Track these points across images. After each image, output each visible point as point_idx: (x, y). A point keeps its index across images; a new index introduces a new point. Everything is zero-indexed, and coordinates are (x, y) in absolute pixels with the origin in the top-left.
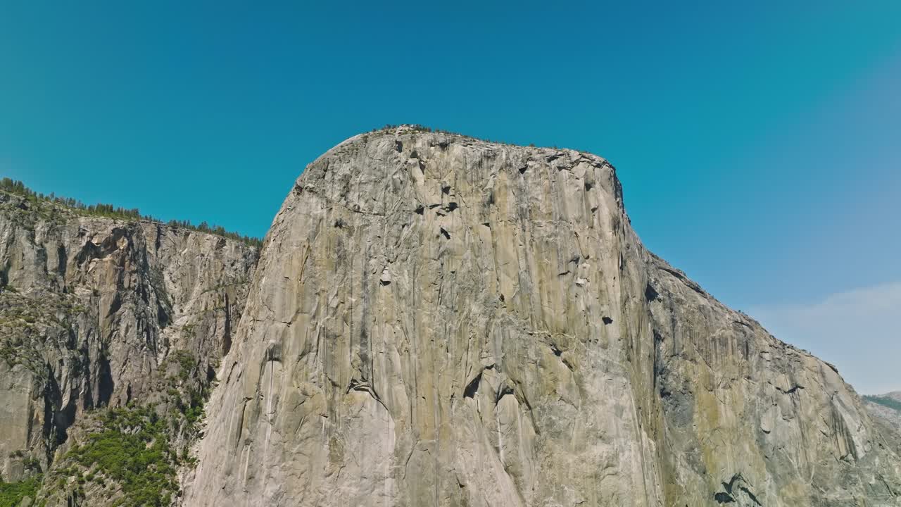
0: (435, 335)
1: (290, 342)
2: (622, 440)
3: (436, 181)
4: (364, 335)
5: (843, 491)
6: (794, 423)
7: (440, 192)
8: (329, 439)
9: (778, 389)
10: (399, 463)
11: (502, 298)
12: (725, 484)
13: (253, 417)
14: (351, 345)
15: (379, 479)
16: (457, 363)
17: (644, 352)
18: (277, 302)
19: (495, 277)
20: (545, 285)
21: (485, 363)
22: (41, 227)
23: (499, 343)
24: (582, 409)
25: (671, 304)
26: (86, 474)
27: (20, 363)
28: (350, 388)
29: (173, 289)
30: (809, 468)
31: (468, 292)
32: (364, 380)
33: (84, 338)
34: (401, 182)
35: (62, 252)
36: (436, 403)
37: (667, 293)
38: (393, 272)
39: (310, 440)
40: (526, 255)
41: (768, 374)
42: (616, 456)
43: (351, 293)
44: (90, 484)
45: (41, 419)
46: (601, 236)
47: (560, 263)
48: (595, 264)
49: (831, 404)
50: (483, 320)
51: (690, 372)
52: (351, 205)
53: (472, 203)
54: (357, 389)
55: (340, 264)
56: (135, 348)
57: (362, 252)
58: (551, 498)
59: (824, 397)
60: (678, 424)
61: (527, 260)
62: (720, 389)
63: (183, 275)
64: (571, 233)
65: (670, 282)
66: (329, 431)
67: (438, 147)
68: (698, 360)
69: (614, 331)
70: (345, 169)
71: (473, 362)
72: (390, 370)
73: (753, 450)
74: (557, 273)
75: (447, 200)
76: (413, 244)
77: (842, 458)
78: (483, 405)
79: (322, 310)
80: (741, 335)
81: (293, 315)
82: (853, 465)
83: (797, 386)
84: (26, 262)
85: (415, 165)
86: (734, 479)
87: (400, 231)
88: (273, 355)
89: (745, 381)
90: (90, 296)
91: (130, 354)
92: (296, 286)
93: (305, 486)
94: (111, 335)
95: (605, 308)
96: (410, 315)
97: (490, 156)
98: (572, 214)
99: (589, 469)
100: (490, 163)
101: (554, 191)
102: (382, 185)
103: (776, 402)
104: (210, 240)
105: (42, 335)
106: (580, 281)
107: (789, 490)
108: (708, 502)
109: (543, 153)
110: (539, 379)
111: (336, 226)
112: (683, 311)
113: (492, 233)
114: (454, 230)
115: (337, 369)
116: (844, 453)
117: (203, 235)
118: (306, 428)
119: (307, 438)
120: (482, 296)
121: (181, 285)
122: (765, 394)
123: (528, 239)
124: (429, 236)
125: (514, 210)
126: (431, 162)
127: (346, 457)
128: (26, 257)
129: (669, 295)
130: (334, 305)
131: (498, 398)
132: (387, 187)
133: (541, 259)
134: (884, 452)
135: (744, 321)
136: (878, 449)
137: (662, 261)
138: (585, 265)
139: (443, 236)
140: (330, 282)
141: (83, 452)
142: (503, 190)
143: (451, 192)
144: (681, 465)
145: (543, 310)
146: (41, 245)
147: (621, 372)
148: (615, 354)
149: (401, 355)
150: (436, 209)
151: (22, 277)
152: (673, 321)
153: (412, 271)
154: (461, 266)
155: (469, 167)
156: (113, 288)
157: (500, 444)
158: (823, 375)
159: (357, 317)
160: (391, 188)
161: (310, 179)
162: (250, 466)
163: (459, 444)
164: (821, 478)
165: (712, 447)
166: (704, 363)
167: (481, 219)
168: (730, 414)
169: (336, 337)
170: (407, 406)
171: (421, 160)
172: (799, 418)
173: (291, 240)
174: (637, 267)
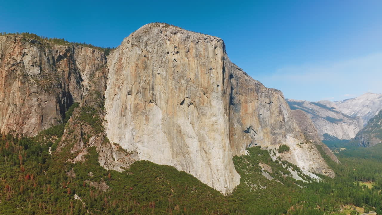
0: (173, 89)
1: (133, 90)
2: (220, 116)
3: (173, 45)
4: (153, 88)
5: (279, 130)
6: (269, 113)
7: (174, 48)
8: (145, 115)
9: (266, 103)
10: (163, 122)
11: (191, 79)
12: (247, 128)
13: (125, 110)
14: (150, 91)
15: (158, 125)
16: (178, 96)
17: (228, 93)
18: (129, 78)
19: (189, 74)
20: (202, 76)
21: (186, 96)
22: (47, 50)
23: (189, 92)
24: (210, 109)
25: (237, 79)
26: (82, 123)
27: (51, 93)
28: (150, 102)
29: (80, 67)
30: (271, 124)
31: (181, 77)
32: (153, 100)
33: (64, 85)
34: (162, 44)
35: (53, 58)
36: (173, 107)
37: (236, 76)
38: (161, 71)
39: (140, 116)
40: (198, 68)
41: (263, 98)
42: (218, 120)
43: (149, 76)
44: (83, 126)
45: (59, 109)
46: (218, 62)
47: (207, 70)
48: (216, 70)
49: (280, 107)
50: (185, 85)
51: (241, 98)
52: (148, 50)
53: (183, 52)
54: (151, 103)
55: (145, 68)
56: (76, 88)
57: (152, 65)
58: (202, 130)
59: (278, 105)
60: (236, 112)
61: (198, 69)
62: (249, 103)
63: (82, 62)
64: (210, 61)
65: (237, 72)
66: (145, 113)
67: (173, 34)
68: (243, 95)
69: (220, 88)
70: (145, 39)
71: (183, 96)
72: (160, 98)
73: (256, 119)
74: (206, 73)
75: (176, 50)
76: (166, 63)
77: (281, 122)
78: (185, 107)
79: (141, 81)
80: (257, 87)
81: (134, 82)
82: (283, 124)
83: (271, 102)
84: (45, 62)
85: (167, 39)
86: (250, 127)
87: (162, 59)
88: (129, 93)
89: (256, 100)
90: (62, 72)
91: (75, 90)
92: (134, 74)
93: (139, 127)
94: (69, 84)
95: (218, 82)
96: (166, 83)
97: (188, 37)
98: (211, 55)
99: (211, 123)
100: (188, 40)
101: (206, 49)
102: (156, 44)
103: (265, 106)
104: (90, 50)
105: (54, 85)
106: (212, 75)
107: (265, 130)
108: (242, 133)
109: (203, 37)
110: (200, 101)
111: (144, 57)
112: (240, 81)
113: (189, 61)
114: (178, 59)
115: (146, 97)
116: (281, 120)
117: (87, 49)
118: (139, 113)
119: (139, 115)
120: (185, 78)
121: (82, 66)
122: (261, 104)
123: (198, 63)
124: (171, 61)
125: (195, 54)
126: (171, 38)
127: (149, 120)
128: (45, 60)
129: (237, 76)
130: (145, 80)
131: (189, 106)
132: (158, 45)
133: (202, 69)
134: (292, 120)
135: (258, 83)
136: (291, 119)
137: (236, 65)
138: (213, 70)
139: (175, 61)
140: (143, 73)
141: (79, 118)
142: (192, 48)
143: (177, 48)
144: (236, 123)
145: (201, 83)
146: (48, 57)
147: (221, 99)
148: (220, 94)
149: (163, 94)
150: (173, 53)
151: (44, 67)
152: (237, 84)
153: (166, 71)
154: (180, 70)
155: (182, 41)
156: (68, 69)
157: (189, 117)
158: (279, 99)
159: (151, 83)
160: (159, 45)
161: (136, 42)
162: (125, 122)
163: (179, 117)
164: (274, 127)
165: (245, 118)
166: (245, 96)
167: (185, 56)
168: (251, 110)
169: (145, 89)
170: (165, 107)
171: (168, 38)
172: (271, 111)
173: (132, 61)
174: (228, 69)
